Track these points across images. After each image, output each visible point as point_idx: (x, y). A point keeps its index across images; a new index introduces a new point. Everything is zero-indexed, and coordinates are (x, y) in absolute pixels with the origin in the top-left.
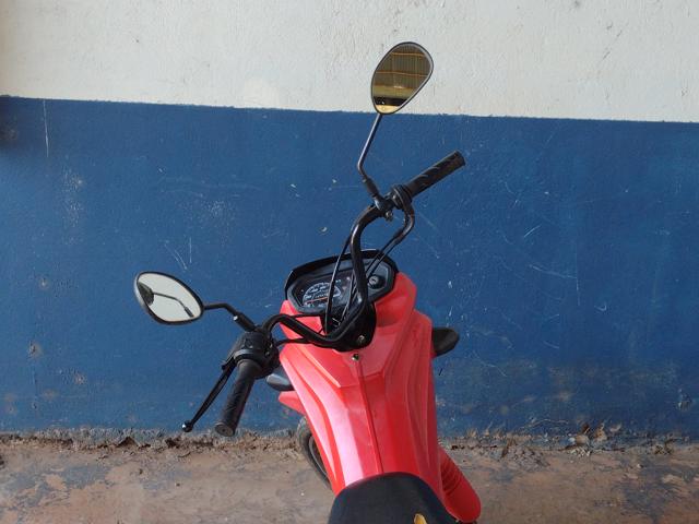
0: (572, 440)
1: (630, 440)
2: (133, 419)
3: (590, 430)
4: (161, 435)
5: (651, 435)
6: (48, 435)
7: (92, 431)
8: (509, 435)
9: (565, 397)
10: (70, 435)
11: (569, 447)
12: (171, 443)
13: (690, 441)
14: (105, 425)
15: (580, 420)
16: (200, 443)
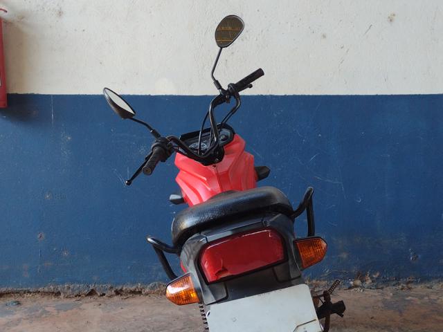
0: (352, 283)
1: (386, 282)
2: (95, 278)
3: (361, 276)
4: (111, 288)
5: (398, 279)
6: (46, 289)
7: (71, 287)
8: (314, 281)
9: (344, 256)
10: (59, 289)
11: (350, 288)
12: (117, 293)
13: (422, 282)
14: (79, 282)
15: (354, 270)
16: (134, 292)
